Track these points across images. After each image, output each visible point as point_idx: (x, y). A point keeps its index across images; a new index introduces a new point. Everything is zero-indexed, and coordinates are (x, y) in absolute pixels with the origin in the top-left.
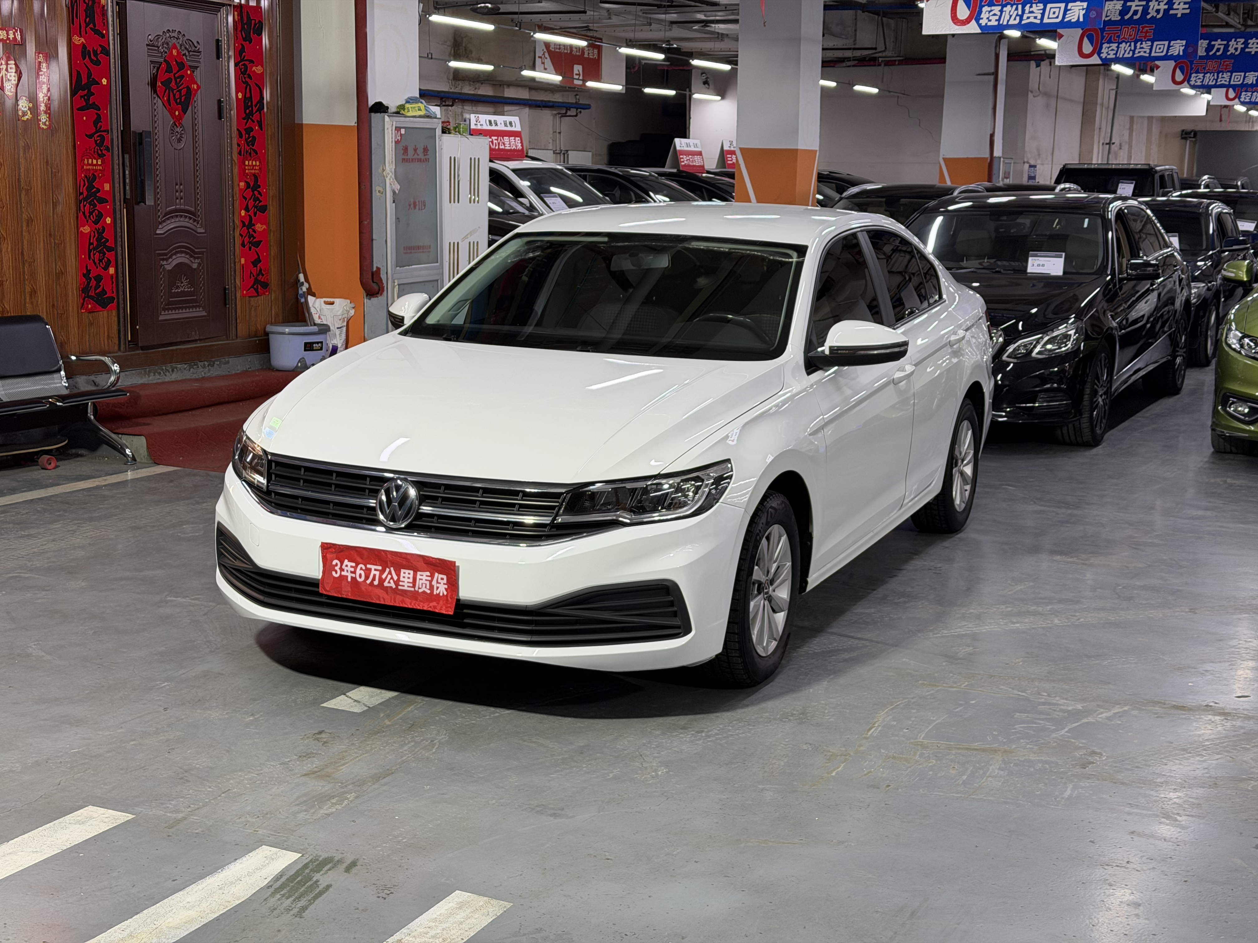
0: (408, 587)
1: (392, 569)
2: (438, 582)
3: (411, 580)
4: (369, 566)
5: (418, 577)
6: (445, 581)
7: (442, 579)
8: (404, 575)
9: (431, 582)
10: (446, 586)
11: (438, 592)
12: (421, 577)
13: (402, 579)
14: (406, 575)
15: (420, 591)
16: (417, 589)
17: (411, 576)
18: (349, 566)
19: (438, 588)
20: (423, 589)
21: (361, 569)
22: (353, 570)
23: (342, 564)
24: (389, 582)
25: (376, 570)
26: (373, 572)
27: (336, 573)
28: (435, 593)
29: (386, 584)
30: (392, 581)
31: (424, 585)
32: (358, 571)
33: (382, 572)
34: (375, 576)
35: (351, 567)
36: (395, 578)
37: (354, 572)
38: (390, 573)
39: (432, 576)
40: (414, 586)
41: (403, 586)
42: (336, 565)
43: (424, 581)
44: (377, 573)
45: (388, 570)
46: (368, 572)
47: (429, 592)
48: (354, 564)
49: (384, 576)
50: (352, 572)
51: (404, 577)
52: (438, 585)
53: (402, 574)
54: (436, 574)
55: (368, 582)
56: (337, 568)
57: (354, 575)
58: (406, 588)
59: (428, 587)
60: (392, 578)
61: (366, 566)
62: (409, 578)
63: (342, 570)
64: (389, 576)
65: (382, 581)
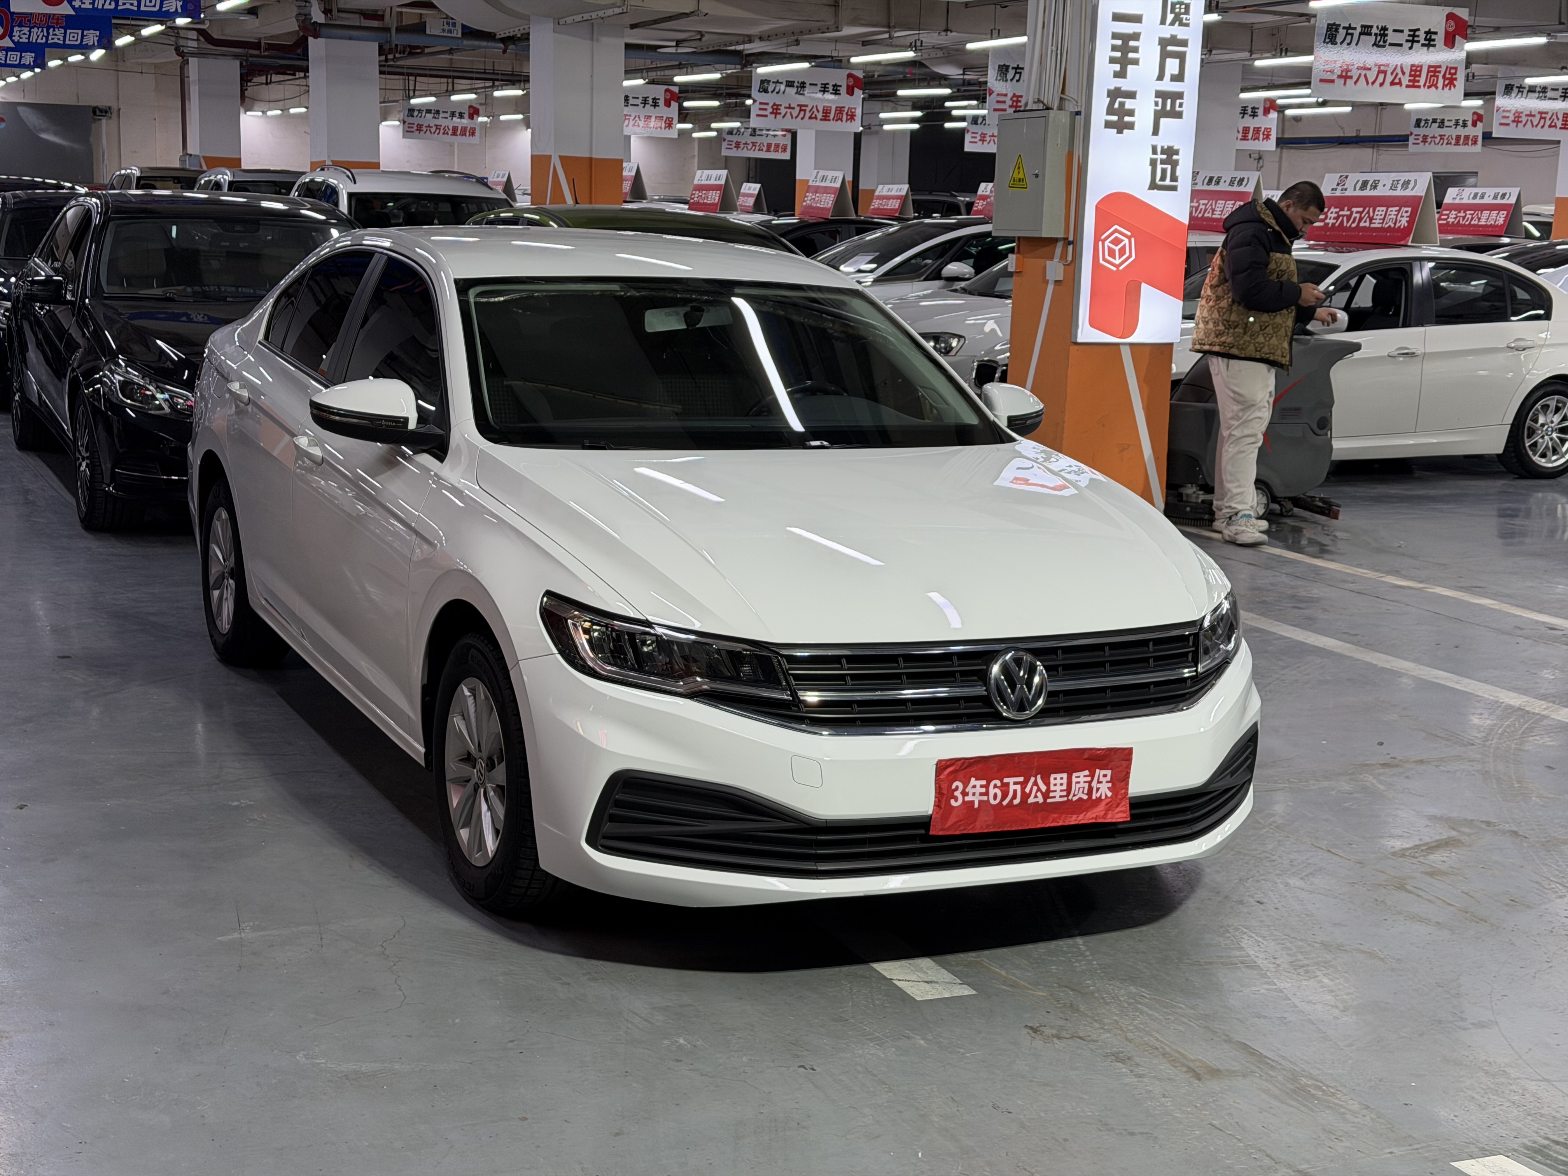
0: (1061, 797)
1: (1039, 777)
2: (1099, 782)
3: (1064, 787)
4: (1006, 780)
5: (1074, 780)
6: (1108, 778)
7: (1105, 776)
8: (1055, 782)
9: (1090, 783)
10: (1110, 785)
11: (1098, 795)
12: (1078, 780)
13: (1052, 788)
14: (1058, 781)
15: (1075, 799)
16: (1070, 798)
17: (1065, 781)
18: (978, 786)
19: (1098, 789)
20: (1081, 795)
21: (995, 786)
22: (983, 790)
23: (966, 785)
24: (1036, 797)
25: (1015, 783)
26: (1012, 788)
27: (956, 800)
28: (1094, 797)
29: (1031, 800)
30: (1039, 794)
31: (1081, 790)
32: (992, 791)
33: (1024, 784)
34: (1015, 791)
35: (982, 786)
36: (1044, 788)
37: (987, 794)
38: (1035, 783)
39: (1092, 775)
40: (1068, 795)
41: (1054, 797)
42: (957, 788)
43: (1082, 784)
44: (1018, 787)
45: (1033, 779)
46: (1005, 787)
47: (1085, 797)
48: (984, 782)
49: (1027, 790)
50: (981, 794)
51: (1055, 785)
52: (1099, 785)
53: (1052, 781)
54: (1098, 771)
55: (1005, 803)
56: (957, 794)
57: (985, 798)
58: (1058, 799)
59: (1086, 791)
60: (1039, 790)
61: (1002, 781)
62: (1061, 784)
63: (964, 794)
64: (1035, 788)
65: (1025, 796)
